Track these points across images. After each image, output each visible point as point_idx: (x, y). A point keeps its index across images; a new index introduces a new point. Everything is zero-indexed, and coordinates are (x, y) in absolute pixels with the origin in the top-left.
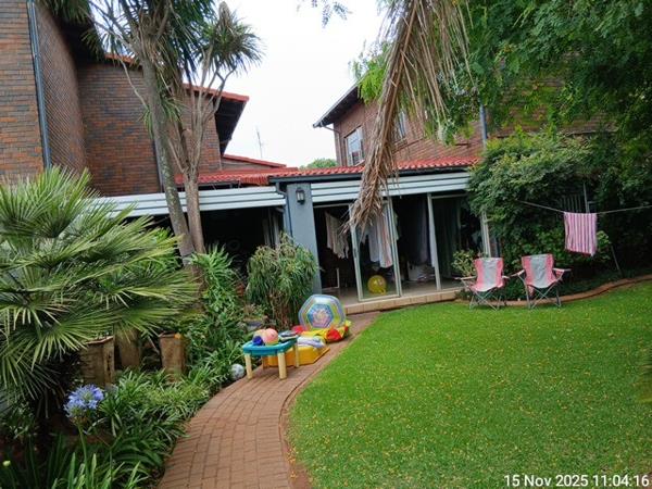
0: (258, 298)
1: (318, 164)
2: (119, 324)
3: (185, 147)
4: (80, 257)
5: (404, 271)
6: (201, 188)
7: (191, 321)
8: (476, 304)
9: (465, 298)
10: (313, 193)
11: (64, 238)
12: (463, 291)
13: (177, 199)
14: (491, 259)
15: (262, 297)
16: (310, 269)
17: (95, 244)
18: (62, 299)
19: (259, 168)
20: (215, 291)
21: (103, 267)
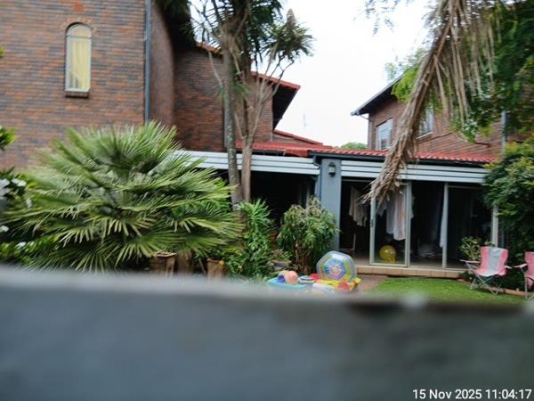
1: (350, 146)
2: (182, 244)
3: (246, 120)
4: (161, 190)
5: (414, 246)
6: (254, 153)
8: (476, 286)
9: (467, 280)
10: (343, 168)
11: (153, 175)
12: (467, 273)
13: (235, 159)
14: (496, 249)
16: (331, 230)
17: (173, 182)
18: (145, 219)
19: (301, 143)
21: (177, 200)
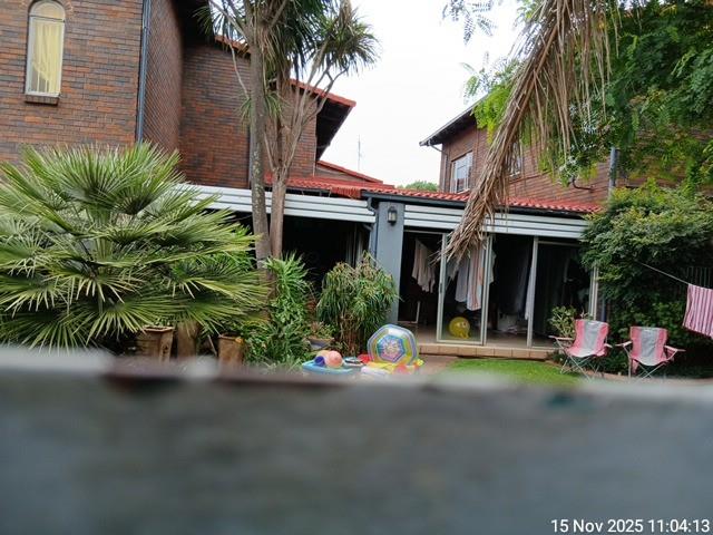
0: (329, 317)
1: (418, 186)
2: (182, 313)
3: (280, 146)
4: (155, 239)
5: (493, 318)
6: (289, 191)
7: (255, 328)
8: (568, 369)
9: (557, 361)
10: (407, 215)
11: (143, 217)
12: (557, 352)
13: (263, 198)
14: (594, 322)
15: (333, 317)
16: (388, 297)
17: (172, 228)
18: (130, 278)
19: (354, 180)
20: (285, 301)
21: (177, 253)
